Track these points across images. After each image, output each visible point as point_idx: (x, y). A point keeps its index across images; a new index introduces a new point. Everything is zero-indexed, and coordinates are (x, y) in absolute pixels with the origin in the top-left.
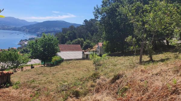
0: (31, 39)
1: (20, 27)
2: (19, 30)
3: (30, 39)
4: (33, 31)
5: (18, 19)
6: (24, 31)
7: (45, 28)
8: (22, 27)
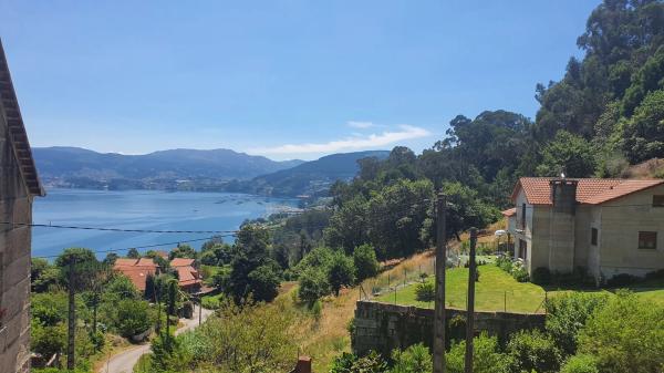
0: (278, 216)
1: (250, 179)
2: (246, 189)
3: (271, 218)
4: (288, 189)
5: (244, 154)
6: (259, 191)
7: (325, 180)
8: (256, 179)
